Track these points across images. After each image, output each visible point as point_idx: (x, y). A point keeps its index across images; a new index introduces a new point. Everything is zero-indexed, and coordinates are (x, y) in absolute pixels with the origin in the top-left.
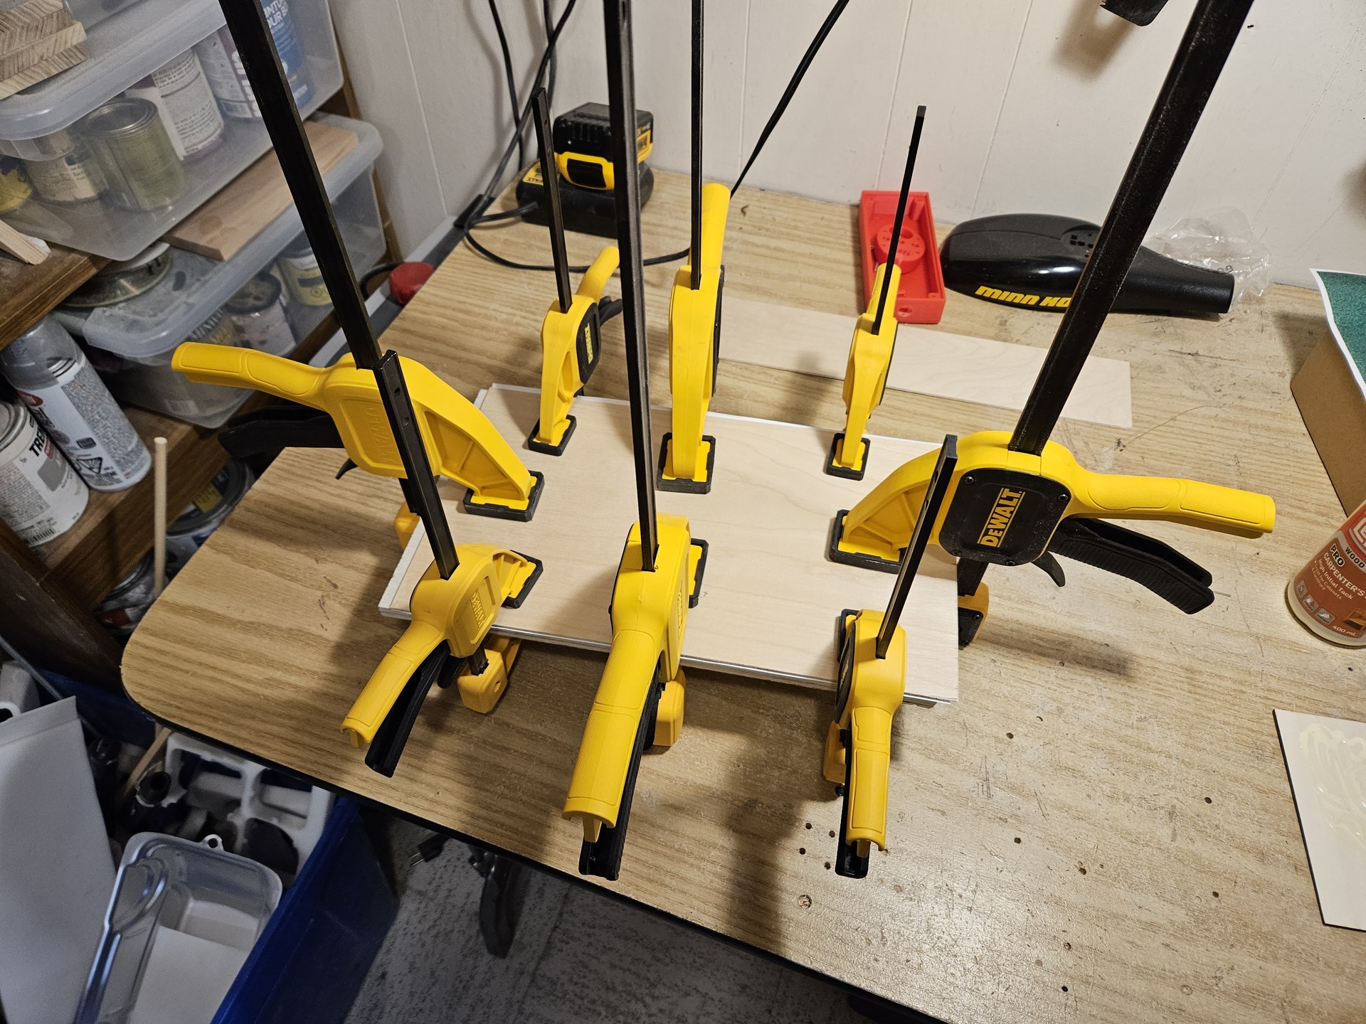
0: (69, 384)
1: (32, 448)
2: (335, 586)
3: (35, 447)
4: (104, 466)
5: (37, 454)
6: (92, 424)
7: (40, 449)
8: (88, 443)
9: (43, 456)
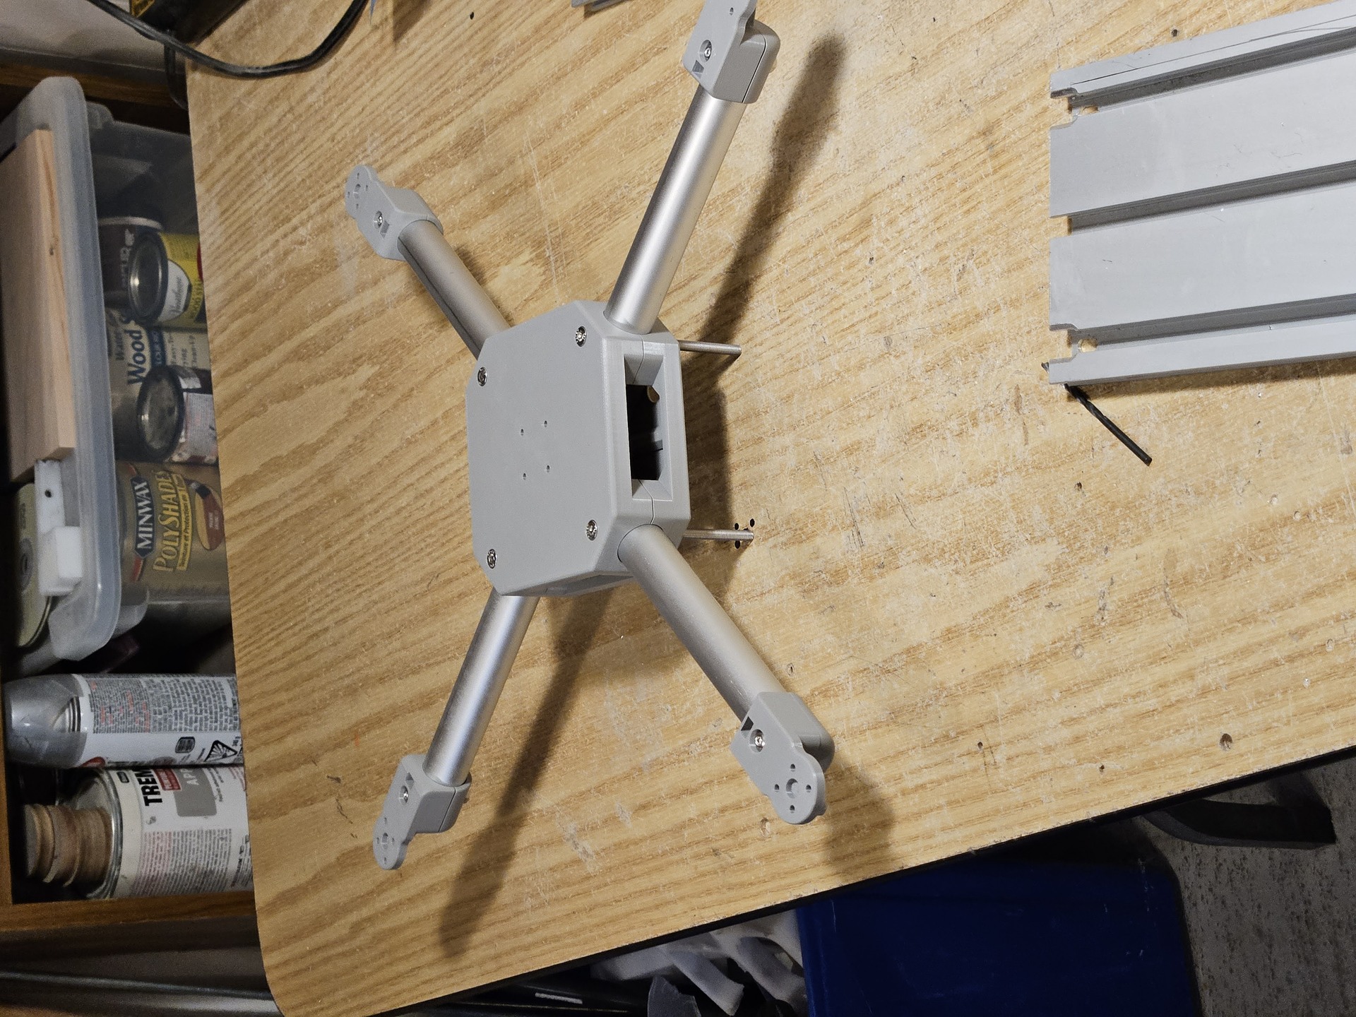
0: (97, 722)
1: (147, 802)
2: (338, 780)
3: (150, 797)
4: (230, 744)
5: (160, 801)
6: (163, 727)
7: (158, 793)
8: (185, 744)
9: (168, 796)
